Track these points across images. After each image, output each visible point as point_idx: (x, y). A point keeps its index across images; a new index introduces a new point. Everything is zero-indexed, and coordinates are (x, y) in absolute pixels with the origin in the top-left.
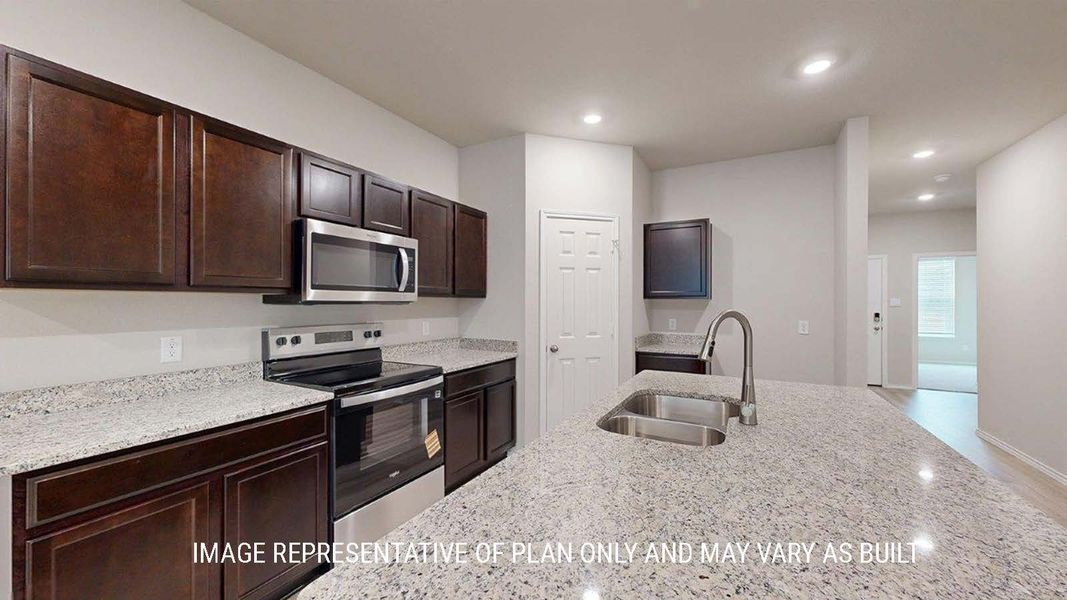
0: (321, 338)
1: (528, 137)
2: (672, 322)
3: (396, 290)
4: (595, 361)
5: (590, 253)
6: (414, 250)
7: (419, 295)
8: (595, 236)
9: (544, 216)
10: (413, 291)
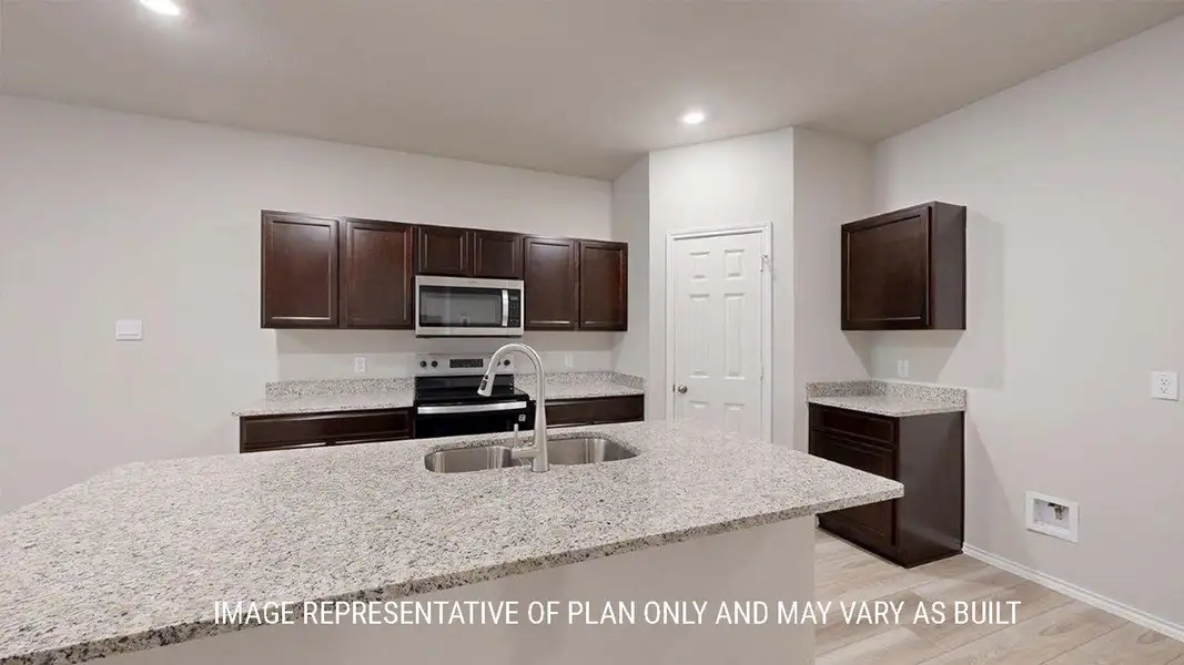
0: (454, 364)
1: (652, 157)
2: (903, 366)
3: (500, 326)
4: (738, 409)
5: (732, 275)
6: (519, 291)
7: (525, 329)
8: (738, 254)
9: (670, 238)
10: (519, 326)
